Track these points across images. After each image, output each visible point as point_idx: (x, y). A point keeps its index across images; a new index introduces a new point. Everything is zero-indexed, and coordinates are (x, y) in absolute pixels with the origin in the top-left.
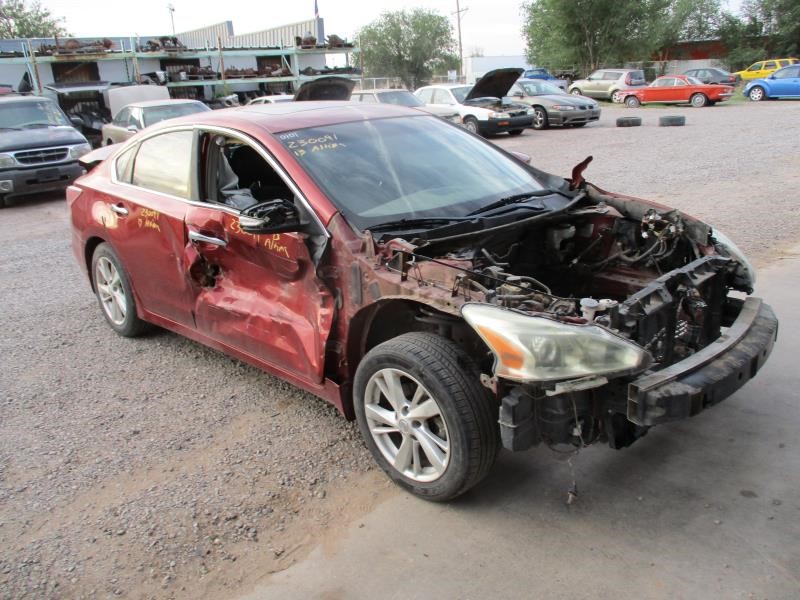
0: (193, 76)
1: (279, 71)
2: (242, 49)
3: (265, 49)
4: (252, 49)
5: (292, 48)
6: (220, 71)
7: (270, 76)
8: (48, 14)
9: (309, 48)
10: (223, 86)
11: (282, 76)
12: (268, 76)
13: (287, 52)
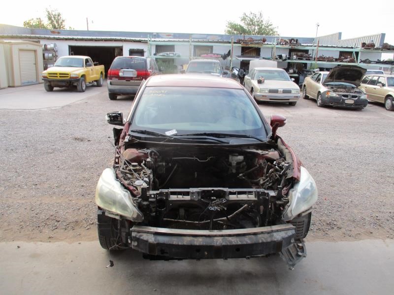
0: (300, 58)
1: (348, 60)
2: (332, 47)
3: (345, 48)
4: (337, 47)
5: (359, 48)
6: (316, 57)
7: (342, 61)
8: (271, 25)
9: (369, 49)
10: (315, 64)
11: (349, 62)
12: (341, 62)
13: (357, 50)
